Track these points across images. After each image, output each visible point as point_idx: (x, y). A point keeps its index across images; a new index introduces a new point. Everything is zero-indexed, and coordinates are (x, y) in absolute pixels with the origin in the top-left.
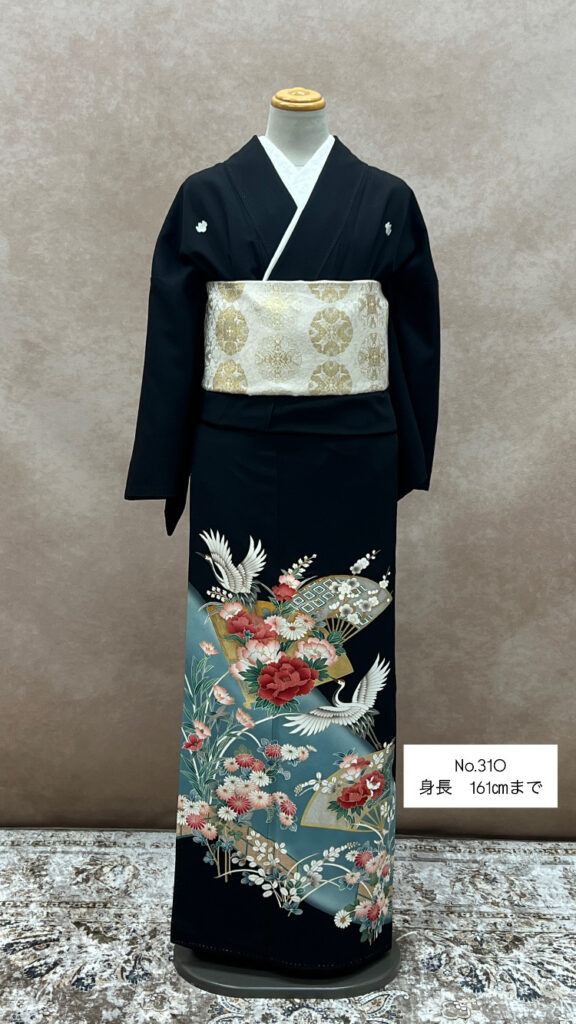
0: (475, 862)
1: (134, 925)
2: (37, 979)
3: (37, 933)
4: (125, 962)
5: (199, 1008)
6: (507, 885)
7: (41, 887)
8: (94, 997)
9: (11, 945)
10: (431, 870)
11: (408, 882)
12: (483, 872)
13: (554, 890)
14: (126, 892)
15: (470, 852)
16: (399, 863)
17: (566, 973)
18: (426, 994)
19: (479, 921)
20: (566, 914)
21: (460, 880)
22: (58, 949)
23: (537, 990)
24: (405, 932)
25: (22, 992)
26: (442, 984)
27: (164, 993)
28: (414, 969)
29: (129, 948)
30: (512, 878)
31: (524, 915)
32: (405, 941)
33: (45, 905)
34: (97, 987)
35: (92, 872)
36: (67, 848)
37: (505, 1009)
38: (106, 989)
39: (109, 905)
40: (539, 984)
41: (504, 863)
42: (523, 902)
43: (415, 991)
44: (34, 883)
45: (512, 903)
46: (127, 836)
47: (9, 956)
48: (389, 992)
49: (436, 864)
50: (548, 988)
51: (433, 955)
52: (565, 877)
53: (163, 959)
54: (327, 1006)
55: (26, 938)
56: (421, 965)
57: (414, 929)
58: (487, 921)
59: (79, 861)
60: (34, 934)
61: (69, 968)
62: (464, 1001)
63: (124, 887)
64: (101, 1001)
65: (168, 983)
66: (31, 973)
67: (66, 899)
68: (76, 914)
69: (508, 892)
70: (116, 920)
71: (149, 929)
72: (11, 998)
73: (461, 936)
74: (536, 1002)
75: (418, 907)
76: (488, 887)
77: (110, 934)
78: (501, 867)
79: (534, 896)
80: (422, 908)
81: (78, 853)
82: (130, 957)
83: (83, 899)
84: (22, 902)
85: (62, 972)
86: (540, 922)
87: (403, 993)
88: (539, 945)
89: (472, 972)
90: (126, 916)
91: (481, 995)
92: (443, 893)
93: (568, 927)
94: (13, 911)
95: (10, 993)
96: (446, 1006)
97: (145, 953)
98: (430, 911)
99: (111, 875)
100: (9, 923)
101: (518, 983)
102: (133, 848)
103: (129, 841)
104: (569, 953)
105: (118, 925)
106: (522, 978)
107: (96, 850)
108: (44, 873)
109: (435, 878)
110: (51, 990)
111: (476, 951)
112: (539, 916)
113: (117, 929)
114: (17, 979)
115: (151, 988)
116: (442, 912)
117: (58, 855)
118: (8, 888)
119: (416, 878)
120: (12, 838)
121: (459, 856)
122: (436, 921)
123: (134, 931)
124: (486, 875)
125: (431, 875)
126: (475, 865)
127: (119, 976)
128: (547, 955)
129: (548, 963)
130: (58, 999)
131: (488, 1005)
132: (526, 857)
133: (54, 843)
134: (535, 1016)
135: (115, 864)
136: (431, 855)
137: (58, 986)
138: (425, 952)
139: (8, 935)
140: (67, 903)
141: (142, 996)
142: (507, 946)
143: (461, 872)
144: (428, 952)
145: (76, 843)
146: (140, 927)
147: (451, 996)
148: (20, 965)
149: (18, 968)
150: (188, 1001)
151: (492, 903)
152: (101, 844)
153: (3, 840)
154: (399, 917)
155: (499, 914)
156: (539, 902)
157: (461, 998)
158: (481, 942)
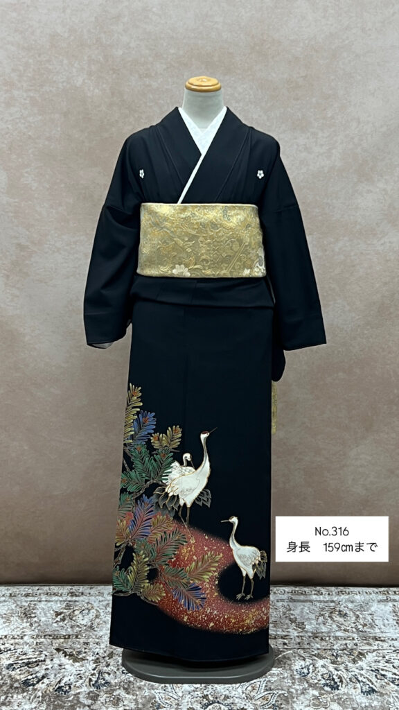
0: (332, 601)
1: (97, 650)
2: (31, 688)
3: (30, 657)
4: (92, 675)
5: (143, 705)
6: (354, 618)
7: (31, 625)
8: (70, 699)
9: (12, 665)
10: (302, 609)
11: (286, 617)
12: (337, 609)
13: (386, 621)
14: (91, 627)
15: (329, 594)
16: (280, 604)
17: (394, 676)
18: (299, 692)
19: (335, 642)
20: (394, 637)
21: (322, 615)
22: (44, 667)
23: (374, 688)
24: (284, 652)
25: (20, 696)
26: (310, 685)
27: (119, 695)
28: (291, 675)
29: (94, 665)
30: (358, 613)
31: (366, 638)
32: (284, 657)
33: (35, 637)
34: (73, 692)
35: (67, 614)
36: (49, 598)
37: (353, 701)
38: (79, 693)
39: (79, 636)
40: (375, 684)
41: (352, 602)
42: (365, 629)
43: (292, 690)
44: (27, 622)
45: (357, 630)
46: (91, 588)
47: (10, 672)
48: (274, 692)
49: (305, 604)
50: (382, 686)
51: (304, 666)
52: (394, 612)
53: (118, 673)
54: (231, 701)
55: (22, 660)
56: (295, 673)
57: (290, 649)
58: (340, 642)
59: (58, 607)
60: (28, 657)
61: (52, 679)
62: (325, 696)
63: (89, 624)
64: (75, 702)
65: (122, 688)
66: (26, 683)
67: (50, 633)
68: (56, 643)
69: (355, 623)
70: (85, 647)
71: (108, 652)
72: (13, 701)
73: (323, 654)
74: (374, 696)
75: (294, 634)
76: (342, 620)
77: (81, 656)
78: (350, 605)
79: (372, 626)
80: (296, 634)
81: (57, 601)
82: (95, 671)
83: (62, 633)
84: (18, 636)
85: (48, 682)
86: (377, 642)
87: (283, 692)
88: (376, 658)
89: (331, 678)
90: (91, 643)
91: (337, 692)
92: (311, 624)
93: (395, 645)
94: (12, 641)
95: (12, 697)
96: (313, 700)
97: (105, 668)
98: (301, 636)
99: (80, 616)
100: (10, 650)
101: (362, 684)
102: (95, 597)
103: (92, 592)
104: (397, 663)
105: (86, 650)
106: (364, 680)
107: (69, 598)
108: (33, 615)
109: (305, 614)
110: (41, 694)
111: (333, 663)
112: (376, 639)
113: (85, 653)
114: (17, 688)
115: (110, 692)
116: (310, 637)
117: (43, 603)
118: (8, 626)
119: (292, 614)
120: (10, 592)
121: (321, 598)
122: (306, 643)
123: (98, 654)
124: (340, 611)
125: (302, 612)
126: (332, 604)
127: (88, 684)
128: (381, 665)
129: (382, 670)
130: (45, 700)
131: (341, 698)
132: (368, 597)
133: (40, 594)
134: (373, 705)
135: (83, 608)
136: (302, 598)
137: (45, 692)
138: (298, 664)
139: (9, 658)
140: (50, 636)
141: (104, 697)
142: (354, 659)
143: (323, 609)
144: (300, 664)
145: (55, 594)
146: (102, 651)
147: (316, 693)
148: (18, 678)
149: (17, 681)
150: (136, 700)
151: (344, 630)
152: (72, 594)
153: (3, 593)
154: (280, 641)
155: (348, 637)
156: (377, 629)
157: (323, 694)
158: (336, 657)
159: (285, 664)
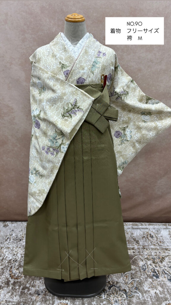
0: (147, 229)
6: (156, 239)
10: (137, 233)
11: (132, 238)
13: (168, 240)
15: (145, 225)
16: (129, 230)
18: (144, 280)
19: (152, 251)
21: (144, 237)
24: (135, 257)
25: (39, 282)
26: (148, 276)
28: (139, 270)
30: (157, 235)
31: (163, 249)
32: (135, 259)
37: (166, 285)
42: (161, 244)
43: (141, 278)
45: (158, 245)
48: (135, 279)
49: (138, 230)
51: (143, 265)
52: (170, 235)
54: (119, 285)
56: (141, 269)
57: (136, 255)
58: (154, 251)
62: (155, 282)
69: (157, 241)
73: (149, 257)
75: (136, 247)
76: (151, 239)
79: (163, 242)
86: (167, 251)
87: (138, 279)
88: (169, 260)
89: (154, 272)
91: (158, 280)
92: (141, 241)
96: (150, 284)
98: (139, 248)
101: (167, 275)
106: (168, 273)
111: (154, 262)
112: (167, 249)
116: (142, 248)
119: (134, 236)
122: (141, 252)
124: (150, 234)
125: (137, 235)
131: (161, 283)
132: (159, 227)
136: (136, 227)
138: (141, 264)
142: (161, 261)
143: (144, 233)
147: (150, 280)
151: (154, 245)
154: (132, 251)
155: (156, 248)
156: (165, 244)
157: (153, 281)
158: (154, 259)
159: (136, 263)
